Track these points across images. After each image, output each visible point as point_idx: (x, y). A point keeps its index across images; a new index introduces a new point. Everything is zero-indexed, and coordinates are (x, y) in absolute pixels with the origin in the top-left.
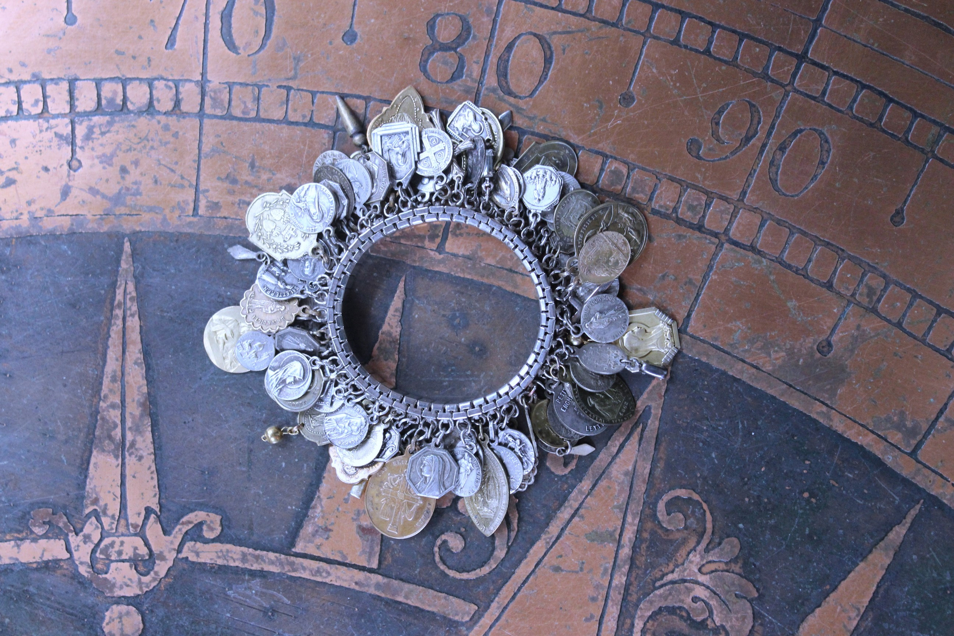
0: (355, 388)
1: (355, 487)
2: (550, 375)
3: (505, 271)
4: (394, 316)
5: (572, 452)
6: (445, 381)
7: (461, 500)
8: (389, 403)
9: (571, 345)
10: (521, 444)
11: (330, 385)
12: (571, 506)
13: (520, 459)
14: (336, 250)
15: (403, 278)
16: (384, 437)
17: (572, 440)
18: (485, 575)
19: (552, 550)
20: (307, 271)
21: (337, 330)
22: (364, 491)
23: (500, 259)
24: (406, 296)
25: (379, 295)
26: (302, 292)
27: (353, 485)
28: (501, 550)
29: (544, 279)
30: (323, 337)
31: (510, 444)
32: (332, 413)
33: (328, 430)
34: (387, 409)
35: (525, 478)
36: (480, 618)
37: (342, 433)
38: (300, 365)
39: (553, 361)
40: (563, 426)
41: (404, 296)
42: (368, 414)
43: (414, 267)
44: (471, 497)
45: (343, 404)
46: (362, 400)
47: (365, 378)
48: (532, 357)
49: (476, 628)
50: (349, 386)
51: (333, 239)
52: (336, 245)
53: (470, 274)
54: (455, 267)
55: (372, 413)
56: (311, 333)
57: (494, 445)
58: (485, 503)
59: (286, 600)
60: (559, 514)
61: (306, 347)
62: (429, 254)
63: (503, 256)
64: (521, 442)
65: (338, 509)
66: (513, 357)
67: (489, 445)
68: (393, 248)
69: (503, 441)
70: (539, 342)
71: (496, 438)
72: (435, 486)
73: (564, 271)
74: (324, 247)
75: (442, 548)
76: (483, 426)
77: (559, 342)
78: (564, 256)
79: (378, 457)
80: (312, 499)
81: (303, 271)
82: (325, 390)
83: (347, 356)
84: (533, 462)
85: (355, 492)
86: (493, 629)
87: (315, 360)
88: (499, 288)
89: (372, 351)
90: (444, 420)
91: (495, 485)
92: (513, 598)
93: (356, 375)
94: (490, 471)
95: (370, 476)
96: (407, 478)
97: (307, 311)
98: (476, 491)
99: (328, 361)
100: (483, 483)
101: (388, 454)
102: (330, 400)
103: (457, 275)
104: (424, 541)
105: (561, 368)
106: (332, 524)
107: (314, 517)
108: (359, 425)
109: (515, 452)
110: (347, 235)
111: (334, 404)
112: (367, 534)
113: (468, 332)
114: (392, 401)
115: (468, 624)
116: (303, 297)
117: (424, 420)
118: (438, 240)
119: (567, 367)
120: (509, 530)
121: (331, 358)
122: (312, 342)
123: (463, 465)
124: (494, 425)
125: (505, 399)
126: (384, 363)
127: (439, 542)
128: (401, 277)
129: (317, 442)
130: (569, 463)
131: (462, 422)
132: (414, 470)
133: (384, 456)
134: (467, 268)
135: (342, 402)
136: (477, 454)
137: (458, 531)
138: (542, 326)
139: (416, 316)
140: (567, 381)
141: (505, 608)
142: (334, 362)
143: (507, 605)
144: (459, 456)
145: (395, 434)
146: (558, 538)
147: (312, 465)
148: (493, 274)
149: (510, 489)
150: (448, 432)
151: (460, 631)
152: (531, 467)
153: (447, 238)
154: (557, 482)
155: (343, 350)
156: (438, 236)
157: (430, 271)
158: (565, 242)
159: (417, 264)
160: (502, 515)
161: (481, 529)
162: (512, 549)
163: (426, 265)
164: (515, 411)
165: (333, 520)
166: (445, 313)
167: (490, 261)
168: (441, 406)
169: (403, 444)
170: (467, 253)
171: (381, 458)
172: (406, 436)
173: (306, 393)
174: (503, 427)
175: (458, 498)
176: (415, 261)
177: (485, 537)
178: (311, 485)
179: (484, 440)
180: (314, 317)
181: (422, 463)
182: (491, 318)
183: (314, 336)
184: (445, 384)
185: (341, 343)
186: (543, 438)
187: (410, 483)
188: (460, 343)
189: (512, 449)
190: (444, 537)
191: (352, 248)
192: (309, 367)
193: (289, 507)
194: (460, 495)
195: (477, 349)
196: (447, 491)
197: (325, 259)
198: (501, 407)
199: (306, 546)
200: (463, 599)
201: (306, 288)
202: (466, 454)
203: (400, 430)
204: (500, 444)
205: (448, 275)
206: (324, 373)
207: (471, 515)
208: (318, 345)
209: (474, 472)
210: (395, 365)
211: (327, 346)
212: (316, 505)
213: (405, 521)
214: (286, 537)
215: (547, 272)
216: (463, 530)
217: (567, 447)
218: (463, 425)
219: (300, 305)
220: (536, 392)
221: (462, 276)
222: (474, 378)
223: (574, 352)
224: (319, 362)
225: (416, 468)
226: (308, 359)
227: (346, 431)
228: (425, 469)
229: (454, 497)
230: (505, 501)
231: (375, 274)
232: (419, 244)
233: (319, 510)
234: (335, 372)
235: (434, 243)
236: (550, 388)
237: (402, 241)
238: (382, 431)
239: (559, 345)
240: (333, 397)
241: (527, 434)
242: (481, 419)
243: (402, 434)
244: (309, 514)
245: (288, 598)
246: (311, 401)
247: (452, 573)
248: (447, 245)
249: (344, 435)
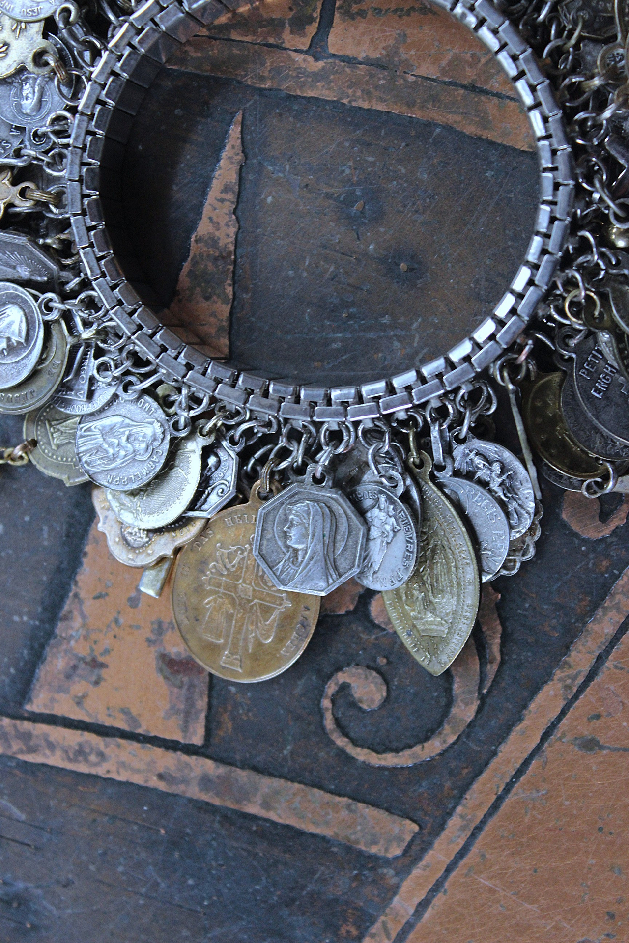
0: (139, 361)
1: (147, 573)
2: (566, 317)
3: (462, 91)
4: (222, 201)
5: (619, 488)
6: (334, 340)
7: (377, 597)
8: (207, 387)
9: (613, 247)
10: (502, 473)
11: (85, 354)
12: (617, 607)
13: (503, 505)
14: (87, 55)
15: (239, 117)
16: (205, 465)
17: (618, 461)
18: (433, 759)
19: (577, 703)
20: (28, 104)
21: (89, 229)
22: (168, 581)
23: (449, 64)
24: (246, 157)
25: (189, 156)
26: (18, 154)
27: (144, 568)
28: (467, 704)
29: (547, 94)
30: (67, 249)
31: (479, 474)
32: (92, 414)
33: (86, 452)
34: (206, 401)
35: (514, 548)
36: (423, 851)
37: (114, 458)
38: (22, 313)
39: (571, 284)
40: (597, 430)
41: (240, 157)
42: (168, 415)
43: (261, 91)
44: (397, 591)
45: (115, 397)
46: (156, 385)
47: (154, 334)
48: (524, 274)
49: (416, 872)
50: (124, 354)
51: (79, 31)
52: (84, 41)
53: (382, 100)
54: (349, 87)
55: (176, 414)
56: (41, 241)
57: (445, 476)
58: (428, 605)
59: (16, 812)
60: (592, 626)
61: (32, 273)
62: (294, 62)
63: (456, 58)
64: (503, 469)
65: (116, 621)
66: (483, 282)
67: (433, 477)
68: (216, 50)
69: (465, 468)
70: (537, 241)
71: (449, 461)
72: (317, 569)
73: (592, 77)
74: (60, 50)
75: (340, 701)
76: (417, 436)
77: (586, 239)
78: (591, 45)
79: (192, 506)
80: (62, 599)
81: (19, 106)
82: (73, 365)
83: (113, 288)
84: (532, 511)
85: (149, 587)
86: (453, 874)
87: (51, 300)
88: (448, 128)
89: (176, 281)
90: (332, 424)
91: (448, 563)
92: (495, 807)
93: (134, 328)
94: (436, 533)
95: (177, 550)
96: (255, 553)
97: (28, 193)
98: (406, 578)
99: (76, 301)
100: (420, 562)
101: (214, 500)
102: (86, 387)
103: (354, 104)
104: (300, 686)
105: (588, 297)
106: (107, 652)
107: (68, 639)
108: (149, 438)
109: (490, 491)
110: (109, 22)
111: (96, 395)
112: (178, 672)
113: (382, 230)
114: (213, 383)
115: (399, 865)
116: (19, 163)
117: (289, 426)
118: (312, 29)
119: (603, 297)
120: (484, 660)
121: (82, 296)
122: (41, 262)
123: (377, 522)
124: (441, 432)
125: (464, 372)
126: (204, 304)
127: (331, 688)
128: (233, 114)
129: (64, 478)
130: (611, 512)
131: (370, 425)
132: (269, 536)
133: (205, 507)
134: (376, 87)
135: (112, 390)
136: (406, 497)
137: (371, 664)
138: (544, 202)
139: (270, 199)
140: (603, 329)
141: (478, 829)
142: (91, 304)
143: (484, 822)
144: (368, 503)
145: (228, 456)
146: (590, 677)
147: (61, 527)
148: (435, 99)
149: (481, 571)
150: (340, 450)
151: (383, 877)
152: (528, 522)
153: (330, 24)
154: (585, 555)
155: (104, 275)
156: (311, 20)
157: (296, 97)
158: (595, 10)
159: (268, 85)
160: (465, 628)
161: (422, 658)
162: (488, 701)
163: (287, 86)
164: (489, 400)
165: (106, 642)
166: (331, 190)
167: (428, 69)
168: (321, 392)
169: (245, 479)
170: (375, 55)
171: (199, 509)
172: (252, 461)
173: (35, 374)
174: (462, 436)
175: (370, 594)
176: (262, 79)
177: (431, 676)
178: (59, 570)
179: (421, 465)
180: (45, 205)
181: (286, 520)
182: (433, 197)
183: (46, 248)
184: (334, 346)
185: (99, 259)
186: (552, 457)
187: (263, 566)
188: (366, 254)
189: (484, 484)
190: (341, 677)
191: (116, 45)
192: (39, 317)
193: (16, 618)
194: (372, 587)
195: (403, 266)
196: (343, 579)
197: (60, 75)
198: (456, 391)
199: (52, 700)
200: (388, 810)
201: (27, 143)
202: (383, 498)
203: (238, 448)
204: (457, 473)
205: (336, 105)
206: (71, 329)
207: (399, 629)
208: (55, 268)
209: (401, 537)
210: (226, 309)
211: (76, 269)
212: (70, 612)
213: (259, 645)
214: (13, 681)
215: (554, 80)
216: (382, 661)
217: (606, 478)
218: (374, 434)
219: (14, 183)
220: (530, 354)
221: (366, 105)
222: (398, 332)
223: (618, 262)
224: (57, 305)
225: (275, 530)
226: (36, 298)
227: (123, 453)
228: (293, 533)
229: (361, 591)
230: (471, 599)
231: (177, 111)
232: (271, 41)
233: (77, 622)
234: (95, 327)
235: (304, 35)
236: (567, 345)
237: (235, 36)
238: (199, 452)
239: (584, 247)
240: (92, 380)
241: (517, 452)
242: (412, 418)
243: (243, 457)
244: (57, 631)
245: (21, 808)
246: (45, 388)
247: (361, 755)
248: (331, 39)
249: (119, 461)
